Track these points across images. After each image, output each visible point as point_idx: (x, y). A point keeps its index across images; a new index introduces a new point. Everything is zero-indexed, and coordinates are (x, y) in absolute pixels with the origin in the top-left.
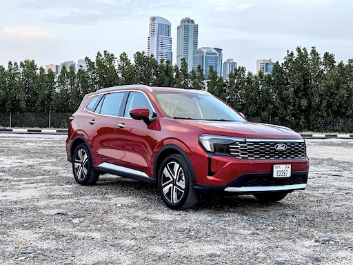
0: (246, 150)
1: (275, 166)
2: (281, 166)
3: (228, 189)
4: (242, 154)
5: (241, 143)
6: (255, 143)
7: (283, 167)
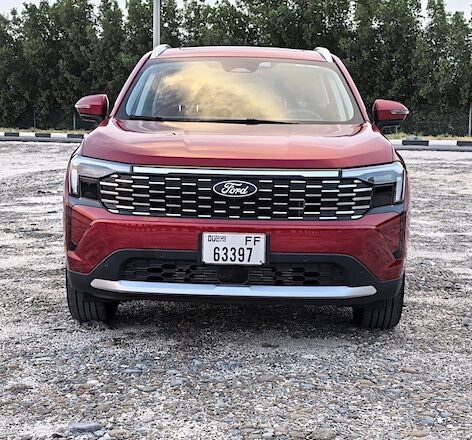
0: (129, 194)
1: (206, 235)
2: (228, 236)
3: (97, 283)
4: (122, 202)
5: (121, 175)
6: (152, 176)
7: (235, 240)
